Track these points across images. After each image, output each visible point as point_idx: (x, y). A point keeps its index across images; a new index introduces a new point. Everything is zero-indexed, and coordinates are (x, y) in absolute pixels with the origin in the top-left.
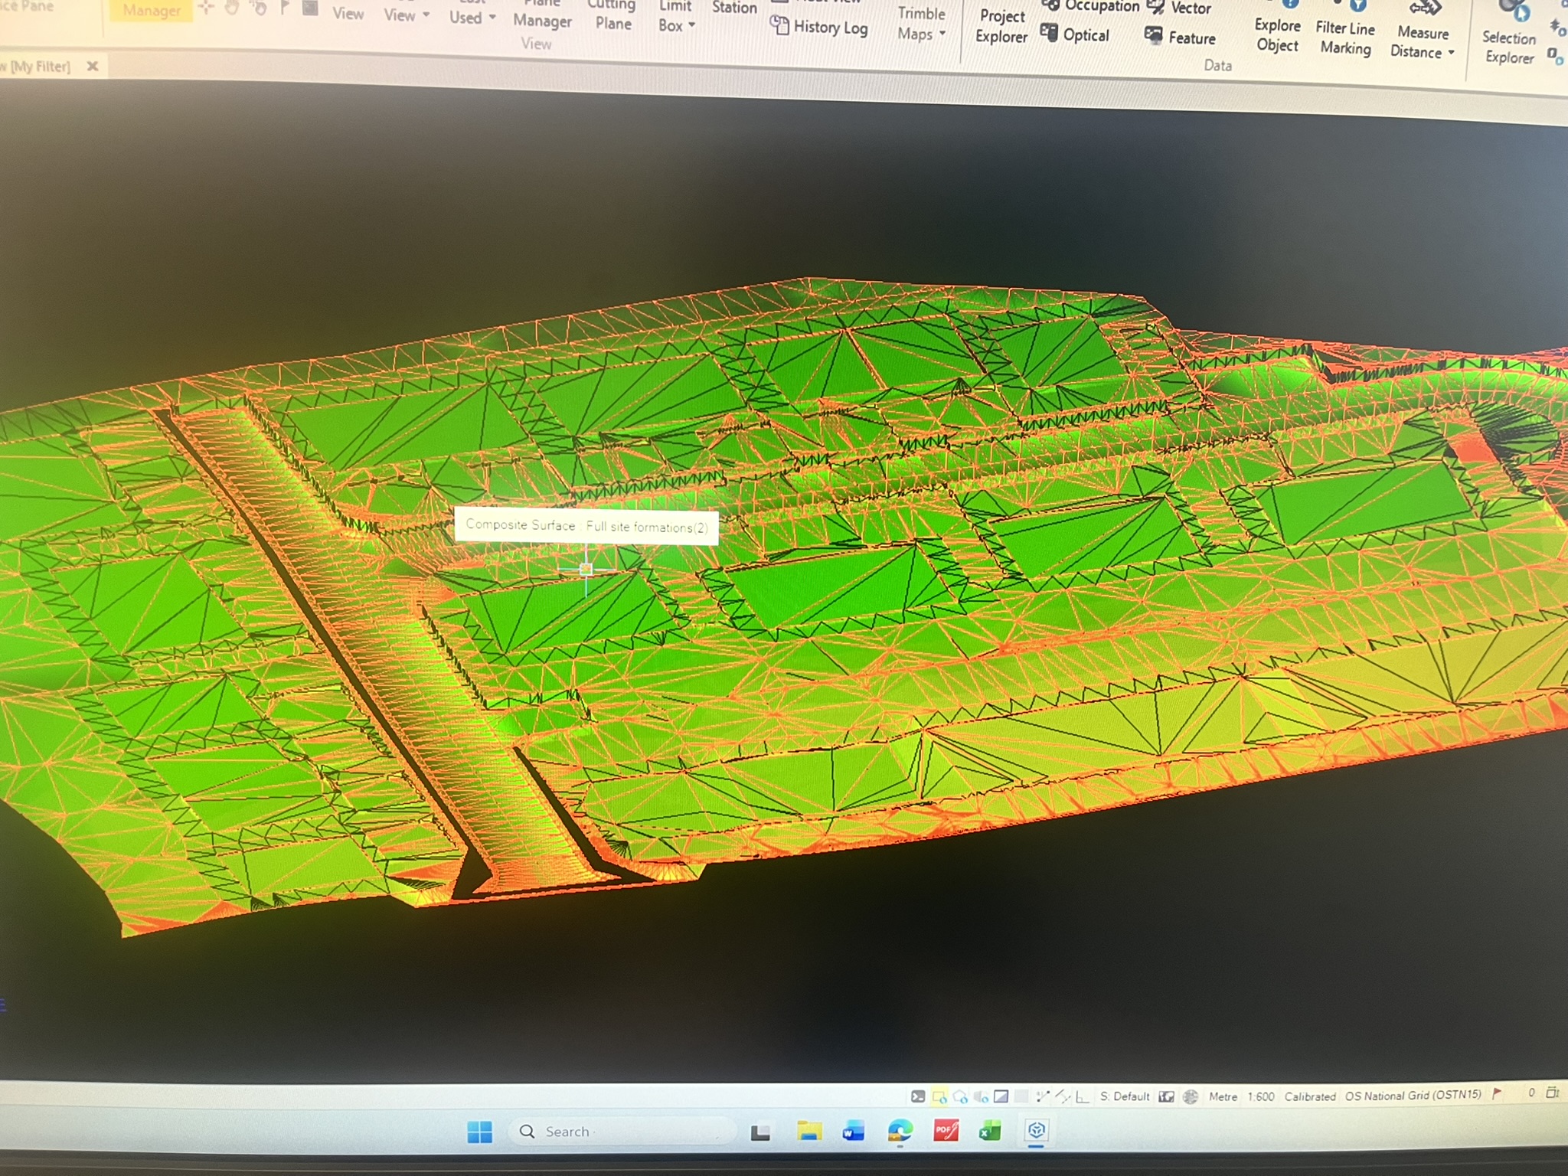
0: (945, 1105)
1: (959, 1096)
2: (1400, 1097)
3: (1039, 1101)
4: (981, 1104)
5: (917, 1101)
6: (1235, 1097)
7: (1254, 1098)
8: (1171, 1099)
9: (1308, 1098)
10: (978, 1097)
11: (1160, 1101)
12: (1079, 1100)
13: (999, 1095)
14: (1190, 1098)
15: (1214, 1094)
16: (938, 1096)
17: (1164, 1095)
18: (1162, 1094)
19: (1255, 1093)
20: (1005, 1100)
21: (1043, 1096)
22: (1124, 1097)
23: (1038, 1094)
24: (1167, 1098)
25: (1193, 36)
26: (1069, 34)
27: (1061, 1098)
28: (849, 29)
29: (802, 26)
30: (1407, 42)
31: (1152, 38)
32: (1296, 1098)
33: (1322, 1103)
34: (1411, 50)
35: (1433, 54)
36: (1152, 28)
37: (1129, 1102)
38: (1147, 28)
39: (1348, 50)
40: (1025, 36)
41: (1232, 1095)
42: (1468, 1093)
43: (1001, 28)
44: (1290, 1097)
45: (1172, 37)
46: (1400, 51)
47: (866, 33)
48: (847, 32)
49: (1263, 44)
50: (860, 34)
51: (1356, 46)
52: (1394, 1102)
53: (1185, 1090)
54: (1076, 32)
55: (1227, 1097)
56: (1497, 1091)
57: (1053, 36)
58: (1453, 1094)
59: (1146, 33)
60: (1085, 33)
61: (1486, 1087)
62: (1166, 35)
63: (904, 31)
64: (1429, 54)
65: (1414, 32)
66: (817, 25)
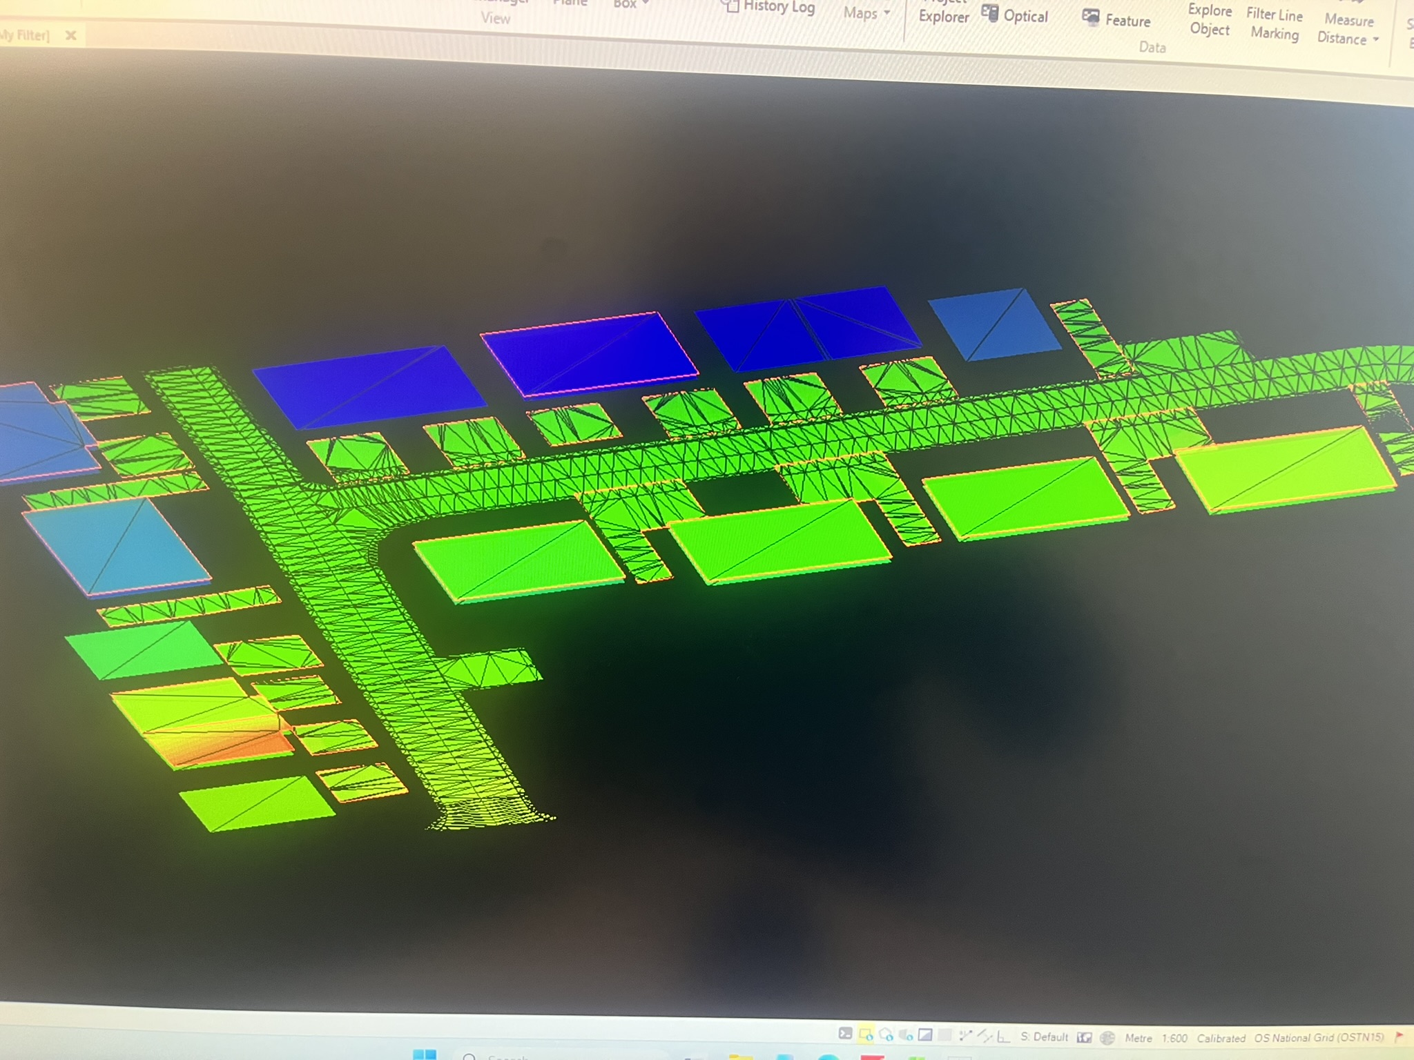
0: (871, 1042)
1: (885, 1034)
2: (1306, 1040)
3: (961, 1039)
4: (905, 1042)
5: (844, 1037)
6: (1150, 1039)
7: (1168, 1039)
8: (1089, 1040)
9: (1219, 1039)
10: (903, 1034)
11: (1078, 1041)
12: (1000, 1040)
13: (923, 1033)
14: (1107, 1039)
15: (1130, 1036)
16: (865, 1034)
17: (1082, 1036)
18: (1080, 1035)
19: (1169, 1035)
20: (929, 1038)
21: (966, 1035)
22: (1044, 1038)
23: (961, 1033)
24: (1085, 1039)
25: (1129, 19)
26: (1009, 15)
27: (983, 1038)
28: (797, 8)
29: (751, 4)
30: (1334, 29)
31: (1090, 19)
32: (1208, 1040)
33: (1233, 1045)
34: (1337, 36)
35: (1358, 41)
36: (1090, 11)
37: (1049, 1043)
38: (1085, 10)
39: (1277, 35)
40: (967, 16)
41: (1147, 1036)
42: (1371, 1036)
43: (944, 8)
44: (1202, 1038)
45: (1109, 19)
46: (1327, 37)
47: (813, 11)
48: (794, 11)
49: (1196, 28)
50: (807, 12)
51: (1285, 31)
52: (1301, 1044)
53: (1102, 1032)
54: (1015, 13)
55: (1142, 1039)
56: (1399, 1035)
57: (994, 17)
58: (1356, 1036)
59: (1084, 15)
60: (1025, 14)
61: (1389, 1030)
62: (1103, 17)
63: (850, 10)
64: (1354, 41)
65: (1341, 19)
66: (766, 3)
